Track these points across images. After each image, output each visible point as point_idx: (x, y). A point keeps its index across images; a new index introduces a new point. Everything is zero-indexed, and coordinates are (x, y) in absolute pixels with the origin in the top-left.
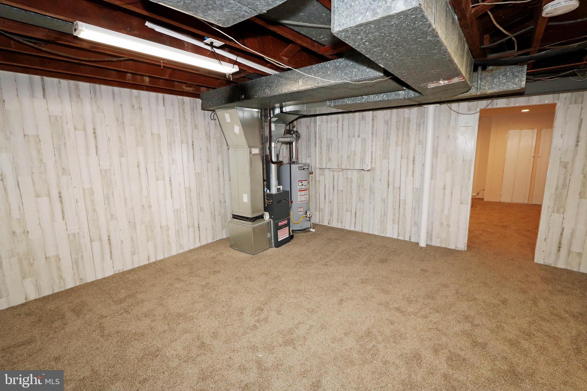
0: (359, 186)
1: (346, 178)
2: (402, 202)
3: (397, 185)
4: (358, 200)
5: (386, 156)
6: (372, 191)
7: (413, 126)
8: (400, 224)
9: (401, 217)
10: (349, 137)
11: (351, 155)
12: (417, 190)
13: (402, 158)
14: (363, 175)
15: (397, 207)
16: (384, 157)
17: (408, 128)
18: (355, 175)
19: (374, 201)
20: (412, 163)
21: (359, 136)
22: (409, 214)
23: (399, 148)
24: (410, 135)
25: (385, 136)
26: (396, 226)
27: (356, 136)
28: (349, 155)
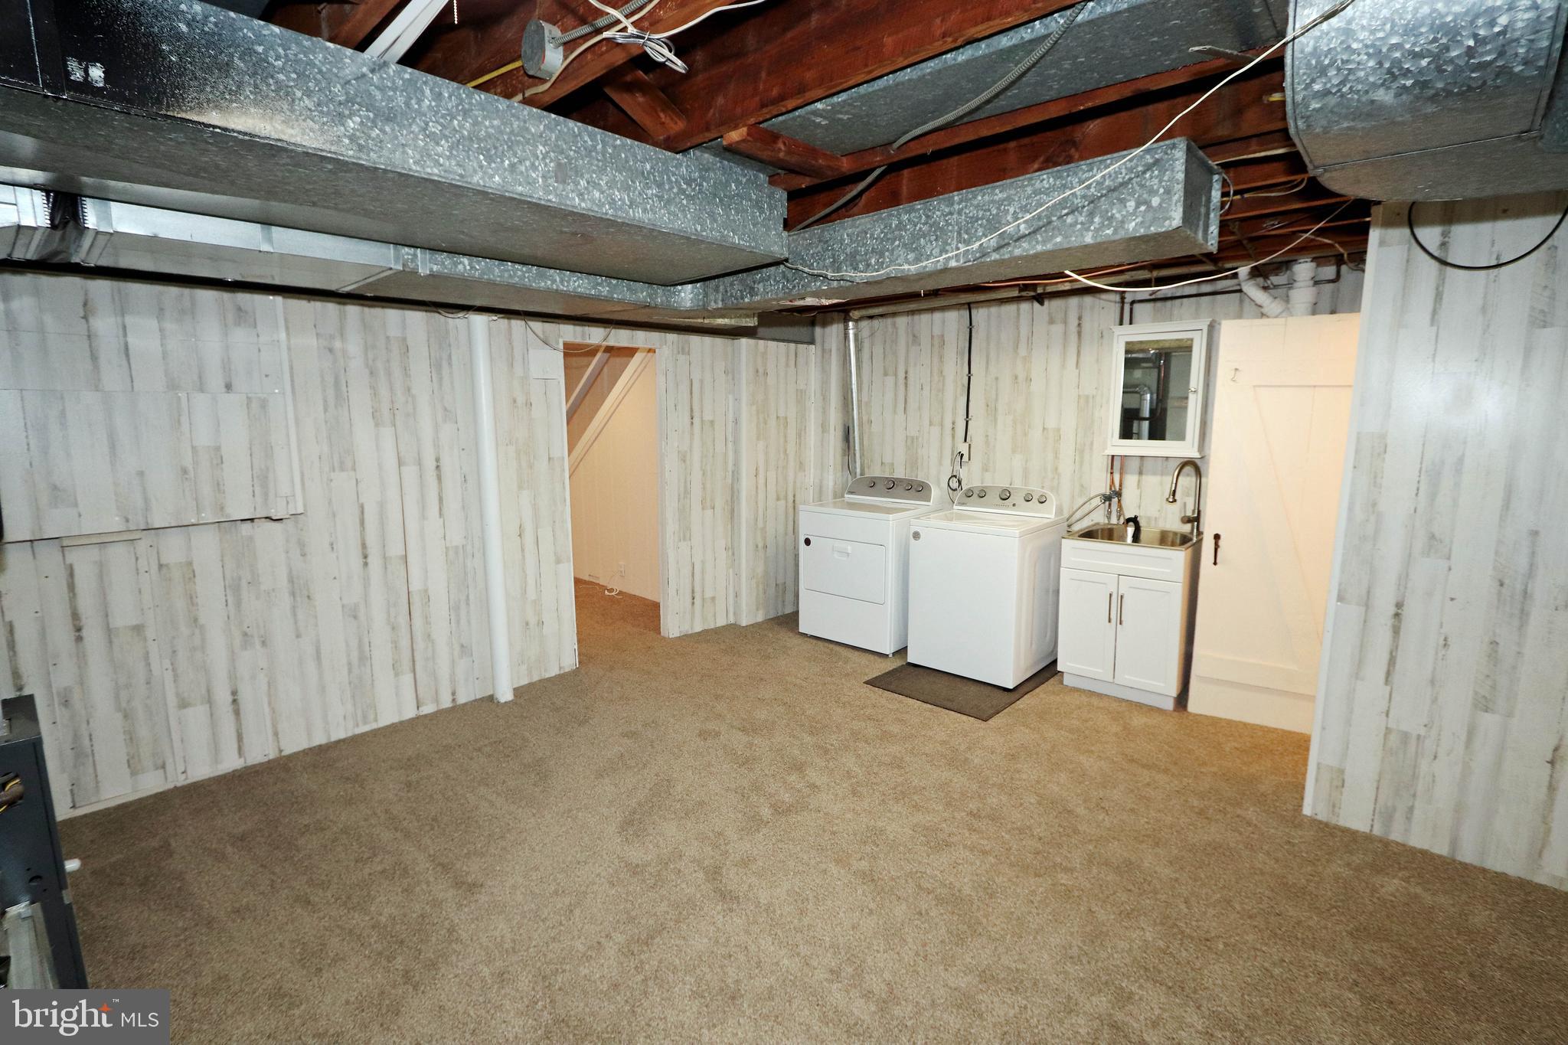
0: (234, 588)
1: (154, 567)
2: (416, 600)
3: (395, 550)
4: (238, 641)
5: (343, 460)
6: (299, 590)
7: (420, 365)
8: (418, 667)
9: (420, 645)
10: (173, 386)
11: (196, 463)
12: (457, 553)
13: (400, 463)
14: (251, 539)
15: (403, 620)
16: (336, 465)
17: (406, 371)
18: (206, 547)
19: (316, 625)
20: (435, 477)
21: (229, 387)
22: (441, 631)
23: (387, 432)
24: (413, 391)
25: (331, 392)
26: (407, 679)
27: (216, 381)
28: (188, 462)
